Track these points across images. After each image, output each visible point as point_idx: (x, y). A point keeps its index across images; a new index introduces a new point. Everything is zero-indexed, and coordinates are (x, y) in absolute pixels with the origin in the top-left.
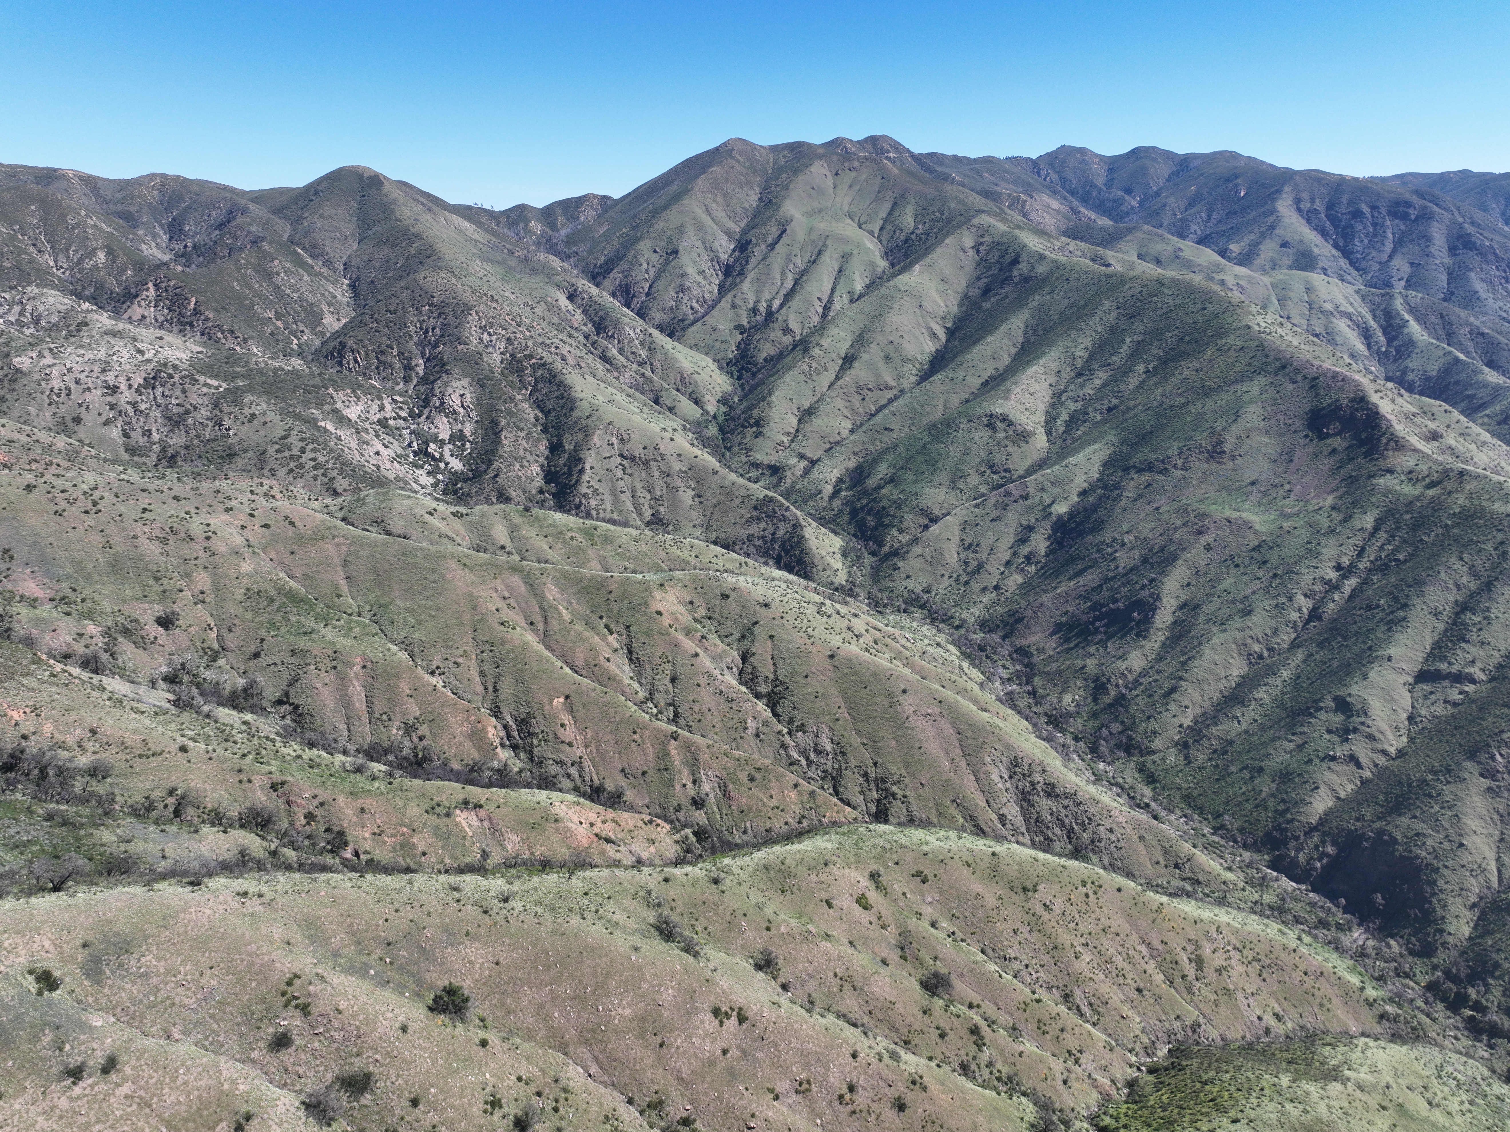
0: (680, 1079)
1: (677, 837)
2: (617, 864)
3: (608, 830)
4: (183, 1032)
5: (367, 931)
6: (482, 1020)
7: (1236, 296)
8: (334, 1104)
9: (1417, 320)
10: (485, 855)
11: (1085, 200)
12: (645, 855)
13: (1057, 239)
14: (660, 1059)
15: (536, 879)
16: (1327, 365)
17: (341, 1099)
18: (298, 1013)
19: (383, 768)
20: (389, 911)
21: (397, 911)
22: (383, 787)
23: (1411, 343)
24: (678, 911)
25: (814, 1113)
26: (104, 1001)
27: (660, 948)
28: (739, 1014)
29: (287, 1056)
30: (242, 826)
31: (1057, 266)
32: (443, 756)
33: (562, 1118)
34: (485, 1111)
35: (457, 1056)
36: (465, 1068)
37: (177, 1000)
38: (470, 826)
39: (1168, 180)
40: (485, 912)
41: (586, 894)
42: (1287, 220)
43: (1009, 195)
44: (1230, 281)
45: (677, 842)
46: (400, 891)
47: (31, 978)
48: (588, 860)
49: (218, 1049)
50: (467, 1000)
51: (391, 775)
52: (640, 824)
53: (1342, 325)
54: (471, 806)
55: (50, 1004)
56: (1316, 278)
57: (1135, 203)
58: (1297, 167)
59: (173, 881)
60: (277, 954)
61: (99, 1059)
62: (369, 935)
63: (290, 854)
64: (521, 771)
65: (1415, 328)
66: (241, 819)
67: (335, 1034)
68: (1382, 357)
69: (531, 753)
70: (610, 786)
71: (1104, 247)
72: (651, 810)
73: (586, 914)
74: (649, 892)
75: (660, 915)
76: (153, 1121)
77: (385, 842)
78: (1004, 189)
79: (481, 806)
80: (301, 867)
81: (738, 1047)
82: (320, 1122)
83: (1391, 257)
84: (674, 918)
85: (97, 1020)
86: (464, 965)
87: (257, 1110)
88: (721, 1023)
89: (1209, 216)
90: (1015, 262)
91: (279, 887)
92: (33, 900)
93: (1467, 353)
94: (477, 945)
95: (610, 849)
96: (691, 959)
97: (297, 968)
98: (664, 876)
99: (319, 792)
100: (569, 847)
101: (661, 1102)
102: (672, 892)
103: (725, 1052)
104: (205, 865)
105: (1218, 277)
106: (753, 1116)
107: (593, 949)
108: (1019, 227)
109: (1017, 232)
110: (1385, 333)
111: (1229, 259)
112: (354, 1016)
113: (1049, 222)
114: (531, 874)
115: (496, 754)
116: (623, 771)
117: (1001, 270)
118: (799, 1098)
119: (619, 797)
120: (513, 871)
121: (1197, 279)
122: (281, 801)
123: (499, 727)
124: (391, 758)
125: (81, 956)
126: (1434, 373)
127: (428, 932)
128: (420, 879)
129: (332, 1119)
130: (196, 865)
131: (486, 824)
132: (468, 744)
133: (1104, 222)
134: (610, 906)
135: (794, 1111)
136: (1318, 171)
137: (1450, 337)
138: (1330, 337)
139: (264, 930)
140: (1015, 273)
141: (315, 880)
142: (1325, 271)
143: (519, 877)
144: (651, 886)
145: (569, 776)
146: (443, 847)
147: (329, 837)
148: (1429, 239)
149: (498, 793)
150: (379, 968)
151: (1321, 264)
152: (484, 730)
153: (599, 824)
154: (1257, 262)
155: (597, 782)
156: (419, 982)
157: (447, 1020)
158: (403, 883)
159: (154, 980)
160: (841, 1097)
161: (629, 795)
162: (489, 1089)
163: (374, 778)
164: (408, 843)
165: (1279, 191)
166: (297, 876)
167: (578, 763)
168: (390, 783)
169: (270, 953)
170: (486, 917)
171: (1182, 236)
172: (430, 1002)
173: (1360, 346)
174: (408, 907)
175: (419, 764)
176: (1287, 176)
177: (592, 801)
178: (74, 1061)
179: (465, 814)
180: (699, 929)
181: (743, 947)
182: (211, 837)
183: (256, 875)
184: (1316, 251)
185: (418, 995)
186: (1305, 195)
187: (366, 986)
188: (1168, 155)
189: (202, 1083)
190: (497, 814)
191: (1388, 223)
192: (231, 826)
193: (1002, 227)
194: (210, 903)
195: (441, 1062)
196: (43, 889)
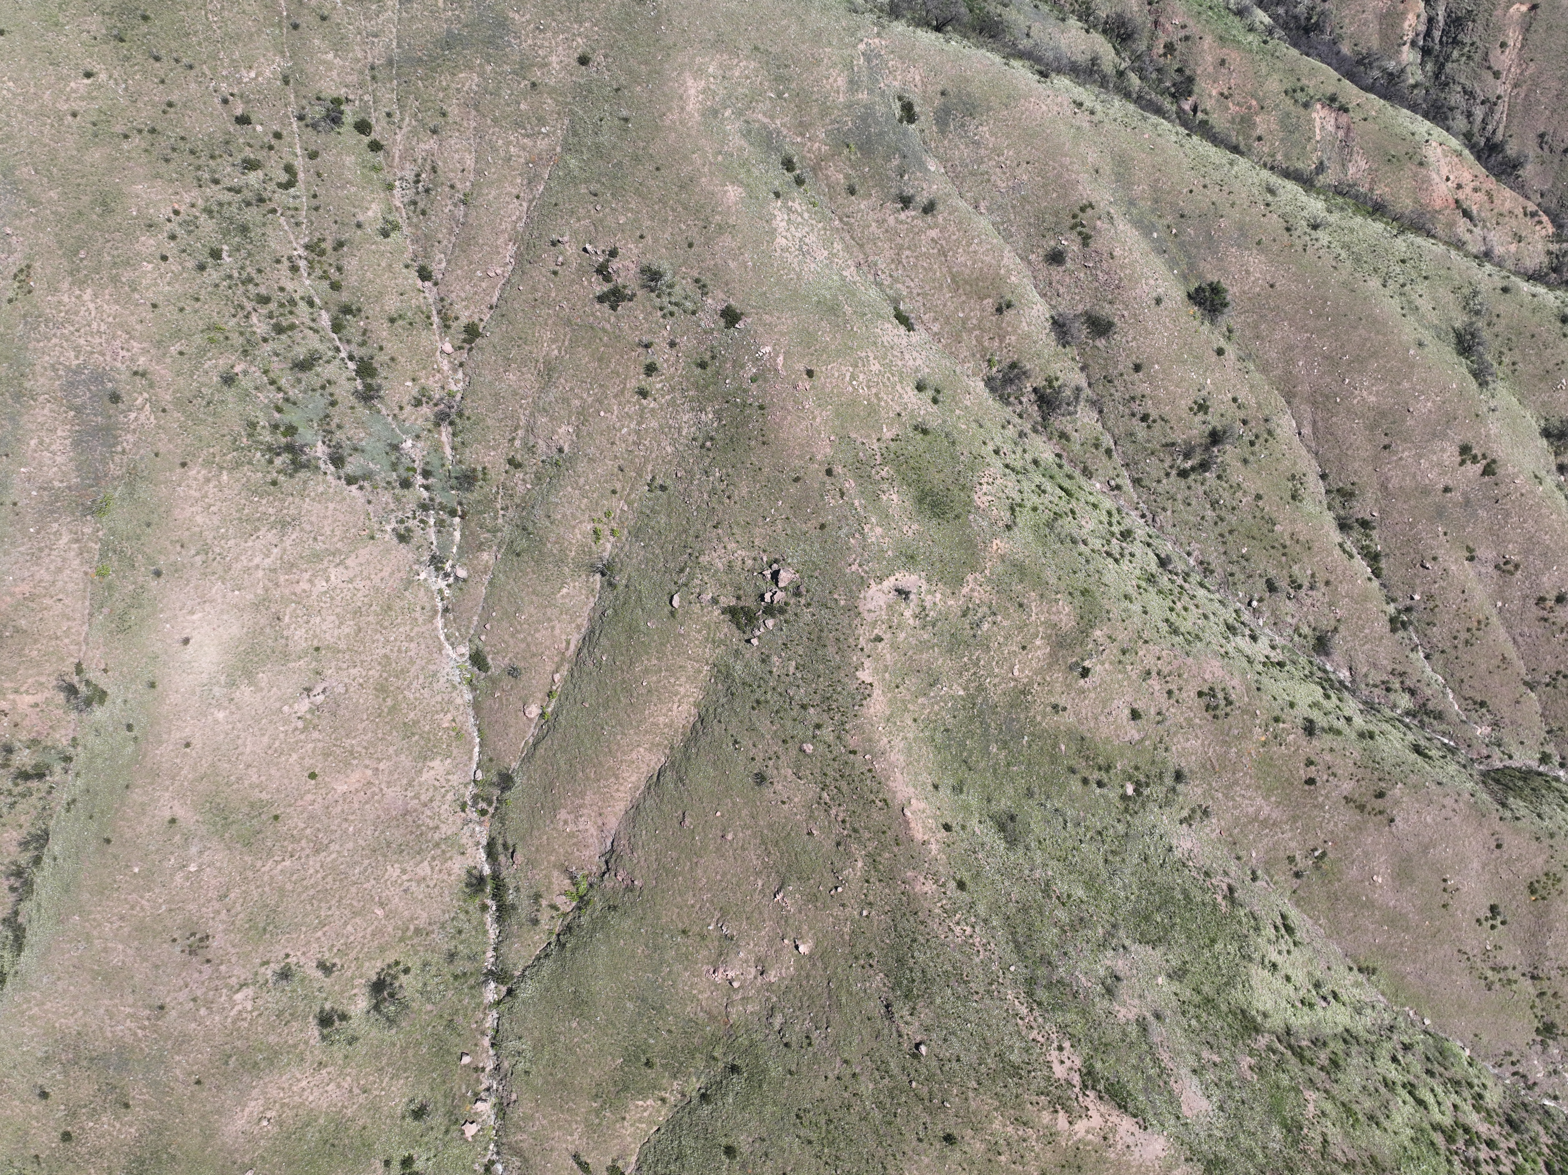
0: (1384, 487)
1: (1554, 247)
2: (1459, 245)
3: (1475, 202)
4: (988, 209)
5: (1169, 193)
6: (1230, 331)
8: (1074, 331)
10: (1321, 168)
12: (1499, 250)
14: (1376, 458)
15: (1359, 219)
17: (1081, 331)
18: (1079, 240)
19: (1267, 20)
20: (1198, 182)
21: (1205, 186)
22: (1255, 43)
24: (1496, 329)
25: (1500, 593)
26: (942, 150)
27: (1448, 357)
28: (1488, 465)
29: (1056, 272)
30: (1104, 32)
32: (1337, 31)
33: (1253, 453)
34: (1191, 409)
35: (1191, 349)
36: (1193, 364)
37: (993, 178)
38: (1323, 128)
40: (1288, 229)
41: (1403, 261)
45: (1549, 253)
46: (1217, 167)
47: (898, 104)
48: (1429, 226)
49: (1008, 237)
50: (1226, 305)
51: (1271, 33)
52: (1519, 211)
54: (1336, 105)
55: (905, 134)
59: (1028, 63)
60: (1084, 177)
61: (922, 199)
62: (1169, 198)
63: (1134, 80)
64: (1415, 86)
66: (1106, 23)
67: (1100, 275)
69: (1442, 66)
70: (1512, 149)
72: (1545, 202)
73: (1390, 282)
74: (1475, 293)
75: (1472, 324)
76: (945, 270)
77: (1228, 108)
79: (1346, 110)
80: (1139, 100)
81: (1465, 494)
82: (1058, 339)
84: (1486, 334)
85: (932, 166)
86: (1240, 272)
87: (1016, 303)
88: (1463, 463)
91: (1111, 112)
92: (919, 31)
94: (1263, 258)
95: (1462, 224)
96: (1474, 385)
97: (1094, 198)
98: (1505, 283)
99: (1191, 23)
100: (1416, 201)
101: (1352, 495)
102: (1504, 306)
103: (1447, 490)
104: (1057, 59)
106: (1435, 559)
107: (1375, 321)
112: (1122, 267)
114: (1357, 210)
115: (1399, 52)
116: (1542, 136)
118: (1496, 574)
119: (1515, 167)
120: (1340, 200)
122: (1151, 18)
123: (1424, 17)
124: (1281, 11)
125: (938, 101)
127: (1223, 222)
128: (1243, 163)
129: (1068, 343)
130: (1050, 55)
131: (1341, 134)
132: (1374, 27)
134: (1422, 287)
135: (1480, 581)
139: (1082, 149)
141: (1145, 119)
143: (1342, 209)
144: (1482, 288)
145: (1469, 115)
146: (1282, 140)
147: (1178, 78)
149: (1375, 102)
150: (1163, 235)
152: (1403, 15)
153: (1468, 190)
155: (1499, 136)
156: (1191, 266)
157: (1198, 314)
158: (1224, 161)
159: (982, 152)
160: (1541, 600)
161: (1528, 171)
162: (1204, 393)
163: (1251, 29)
164: (1250, 119)
166: (1131, 107)
167: (1491, 105)
168: (1265, 42)
169: (1078, 173)
170: (1286, 234)
172: (1192, 290)
174: (1217, 188)
175: (1307, 30)
177: (1479, 158)
178: (909, 191)
179: (1324, 112)
180: (1506, 360)
181: (1543, 404)
182: (1074, 31)
183: (1097, 90)
185: (1185, 277)
187: (1145, 245)
189: (987, 259)
190: (1359, 127)
192: (1095, 26)
194: (1049, 101)
195: (1175, 347)
196: (928, 24)
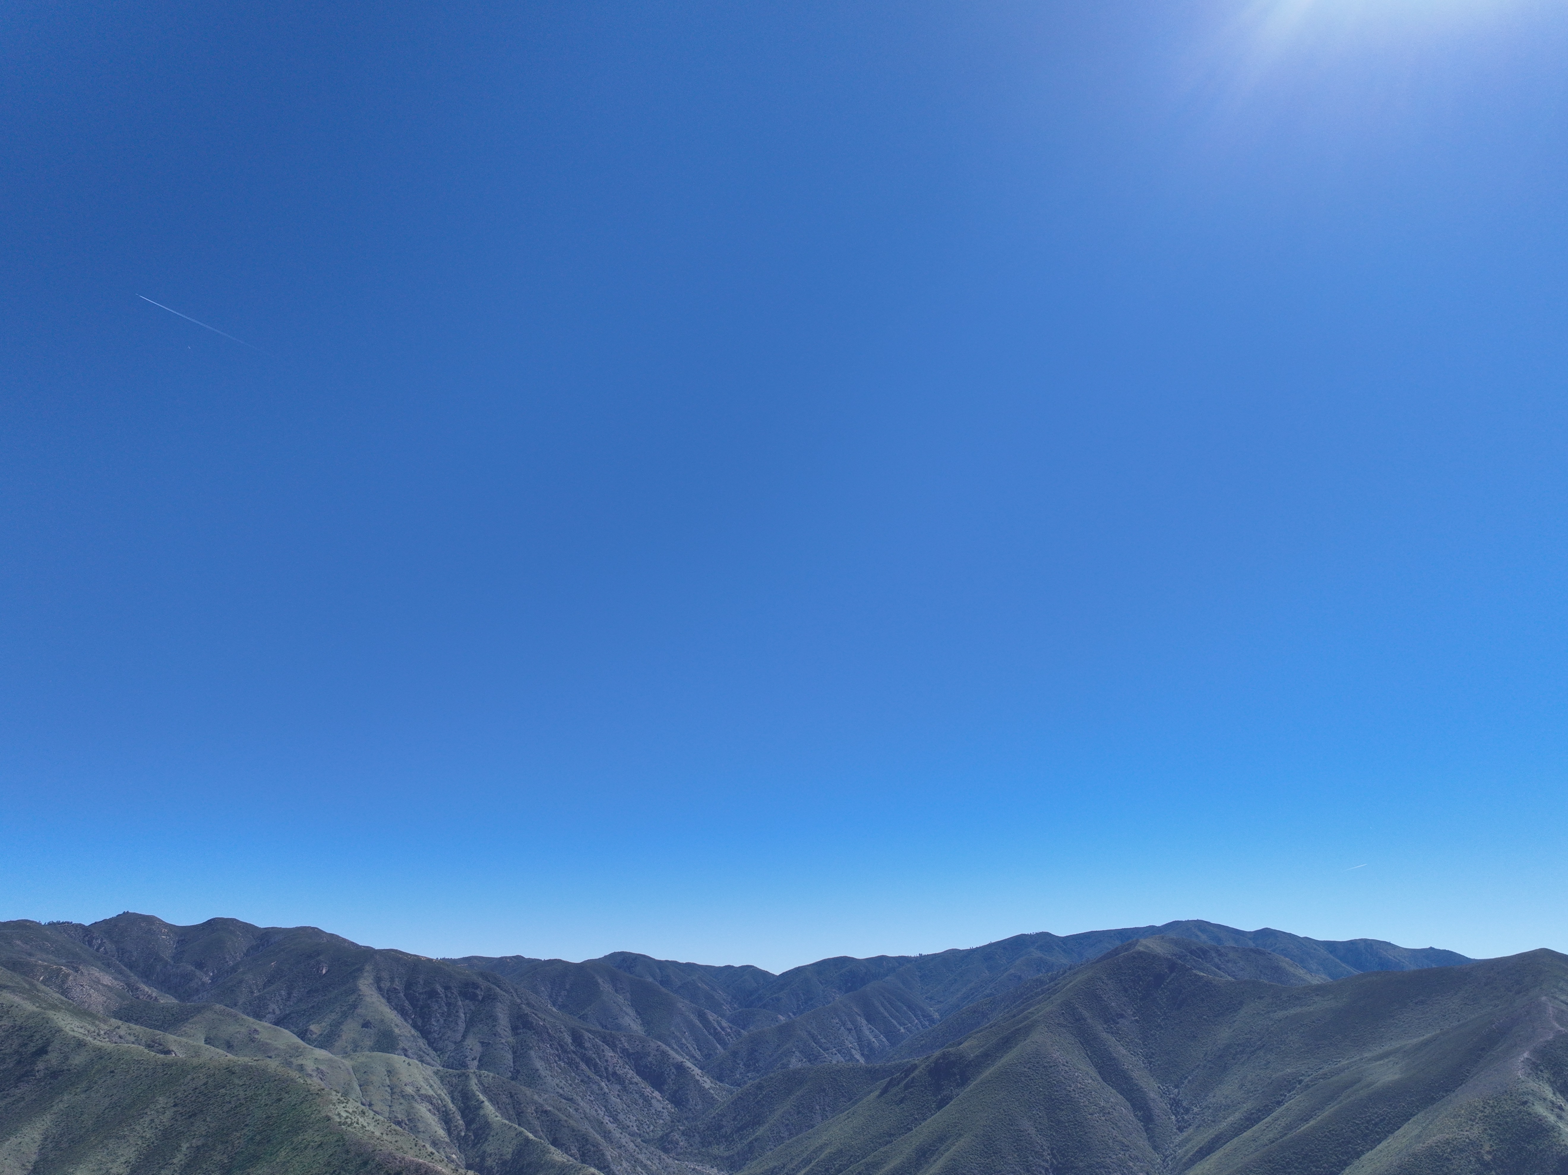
7: (315, 1082)
9: (491, 1100)
11: (147, 975)
13: (105, 1022)
16: (410, 1157)
23: (487, 1125)
31: (100, 1054)
39: (246, 955)
42: (368, 999)
43: (46, 968)
44: (310, 1066)
53: (423, 1110)
56: (397, 1060)
57: (207, 980)
58: (377, 947)
65: (489, 1108)
68: (462, 1143)
71: (165, 1030)
78: (40, 960)
83: (464, 1037)
89: (289, 994)
90: (42, 1051)
93: (535, 1133)
105: (297, 1062)
108: (54, 1007)
109: (51, 1014)
110: (463, 1116)
111: (309, 1042)
113: (96, 1000)
117: (19, 1062)
121: (273, 1065)
126: (509, 1157)
133: (168, 1000)
136: (396, 951)
137: (519, 1116)
138: (411, 1124)
140: (40, 1066)
142: (405, 1052)
148: (495, 1019)
151: (401, 1045)
154: (339, 1044)
165: (360, 970)
171: (258, 1016)
173: (441, 1133)
176: (368, 953)
184: (397, 1031)
186: (385, 975)
188: (248, 928)
191: (460, 1003)
193: (30, 1007)
